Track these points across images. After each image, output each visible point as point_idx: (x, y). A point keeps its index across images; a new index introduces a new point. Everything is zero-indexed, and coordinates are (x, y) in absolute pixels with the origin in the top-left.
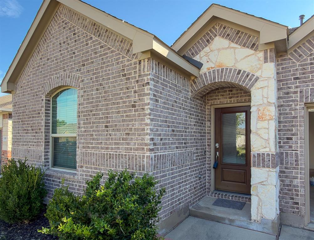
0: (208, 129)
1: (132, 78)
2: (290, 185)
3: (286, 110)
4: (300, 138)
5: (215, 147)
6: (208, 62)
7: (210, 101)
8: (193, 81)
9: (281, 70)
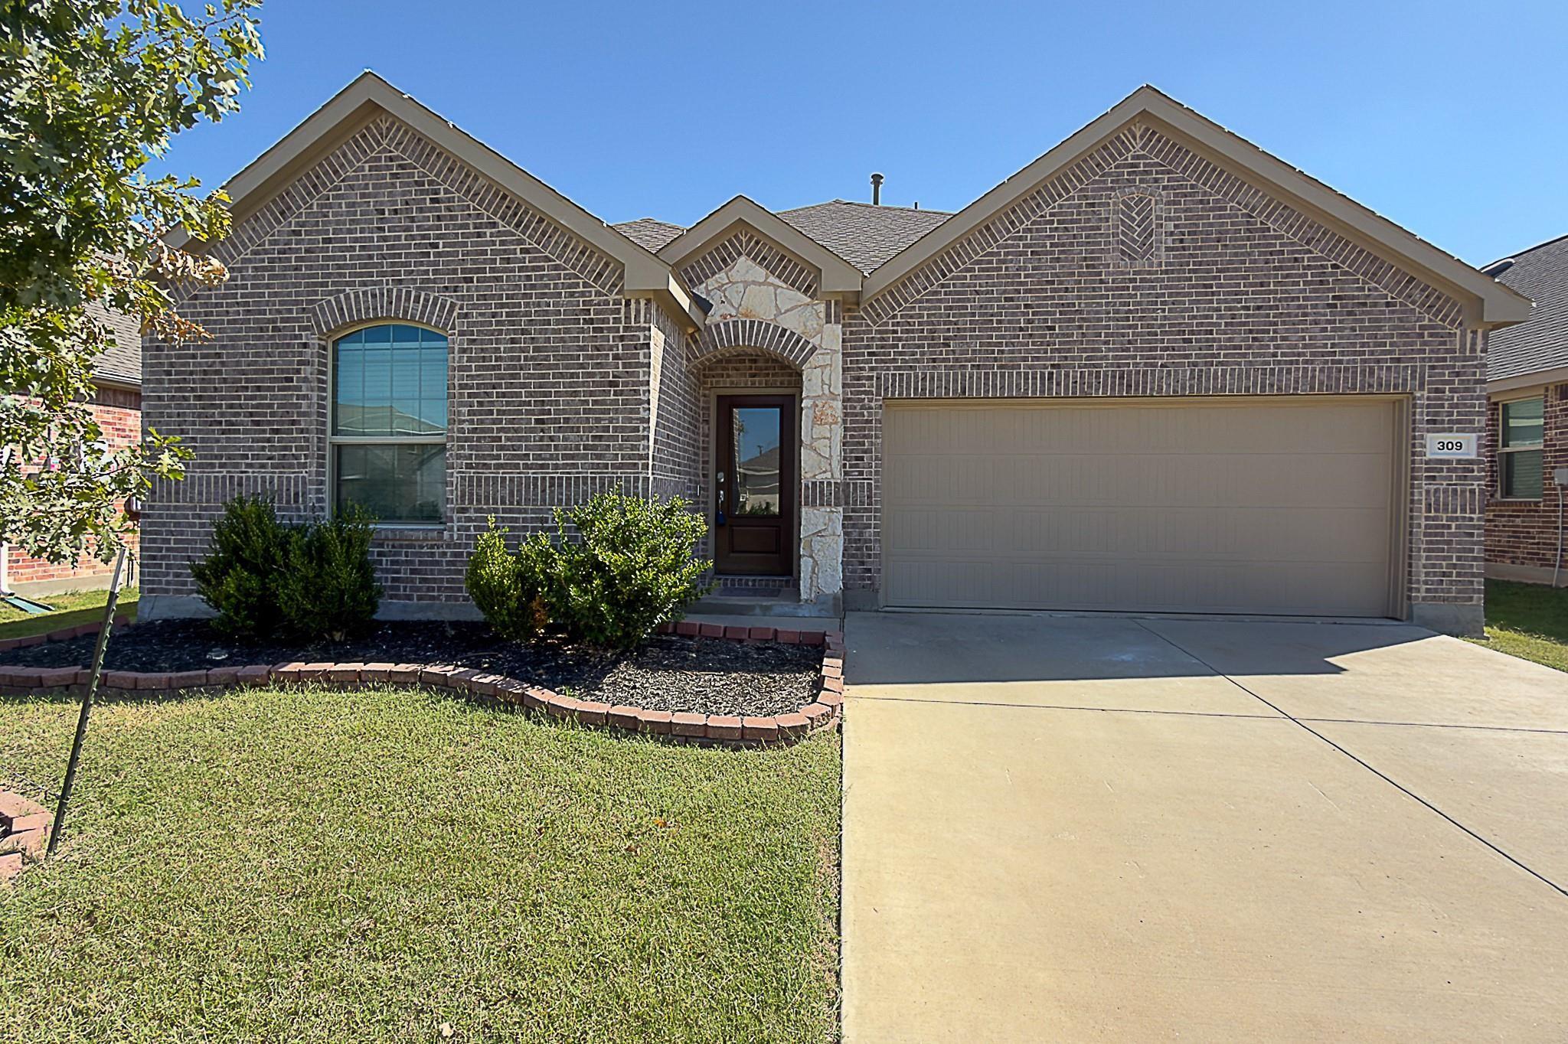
0: (703, 441)
1: (609, 330)
2: (859, 540)
3: (855, 408)
4: (876, 456)
5: (717, 480)
6: (723, 302)
7: (709, 380)
8: (692, 335)
9: (848, 336)
